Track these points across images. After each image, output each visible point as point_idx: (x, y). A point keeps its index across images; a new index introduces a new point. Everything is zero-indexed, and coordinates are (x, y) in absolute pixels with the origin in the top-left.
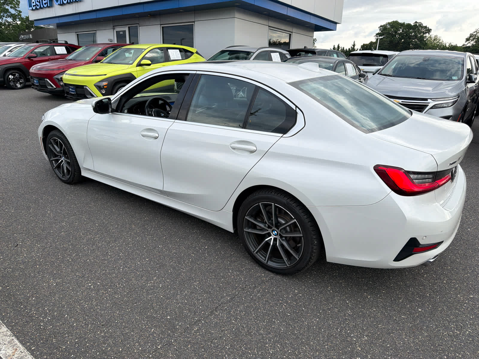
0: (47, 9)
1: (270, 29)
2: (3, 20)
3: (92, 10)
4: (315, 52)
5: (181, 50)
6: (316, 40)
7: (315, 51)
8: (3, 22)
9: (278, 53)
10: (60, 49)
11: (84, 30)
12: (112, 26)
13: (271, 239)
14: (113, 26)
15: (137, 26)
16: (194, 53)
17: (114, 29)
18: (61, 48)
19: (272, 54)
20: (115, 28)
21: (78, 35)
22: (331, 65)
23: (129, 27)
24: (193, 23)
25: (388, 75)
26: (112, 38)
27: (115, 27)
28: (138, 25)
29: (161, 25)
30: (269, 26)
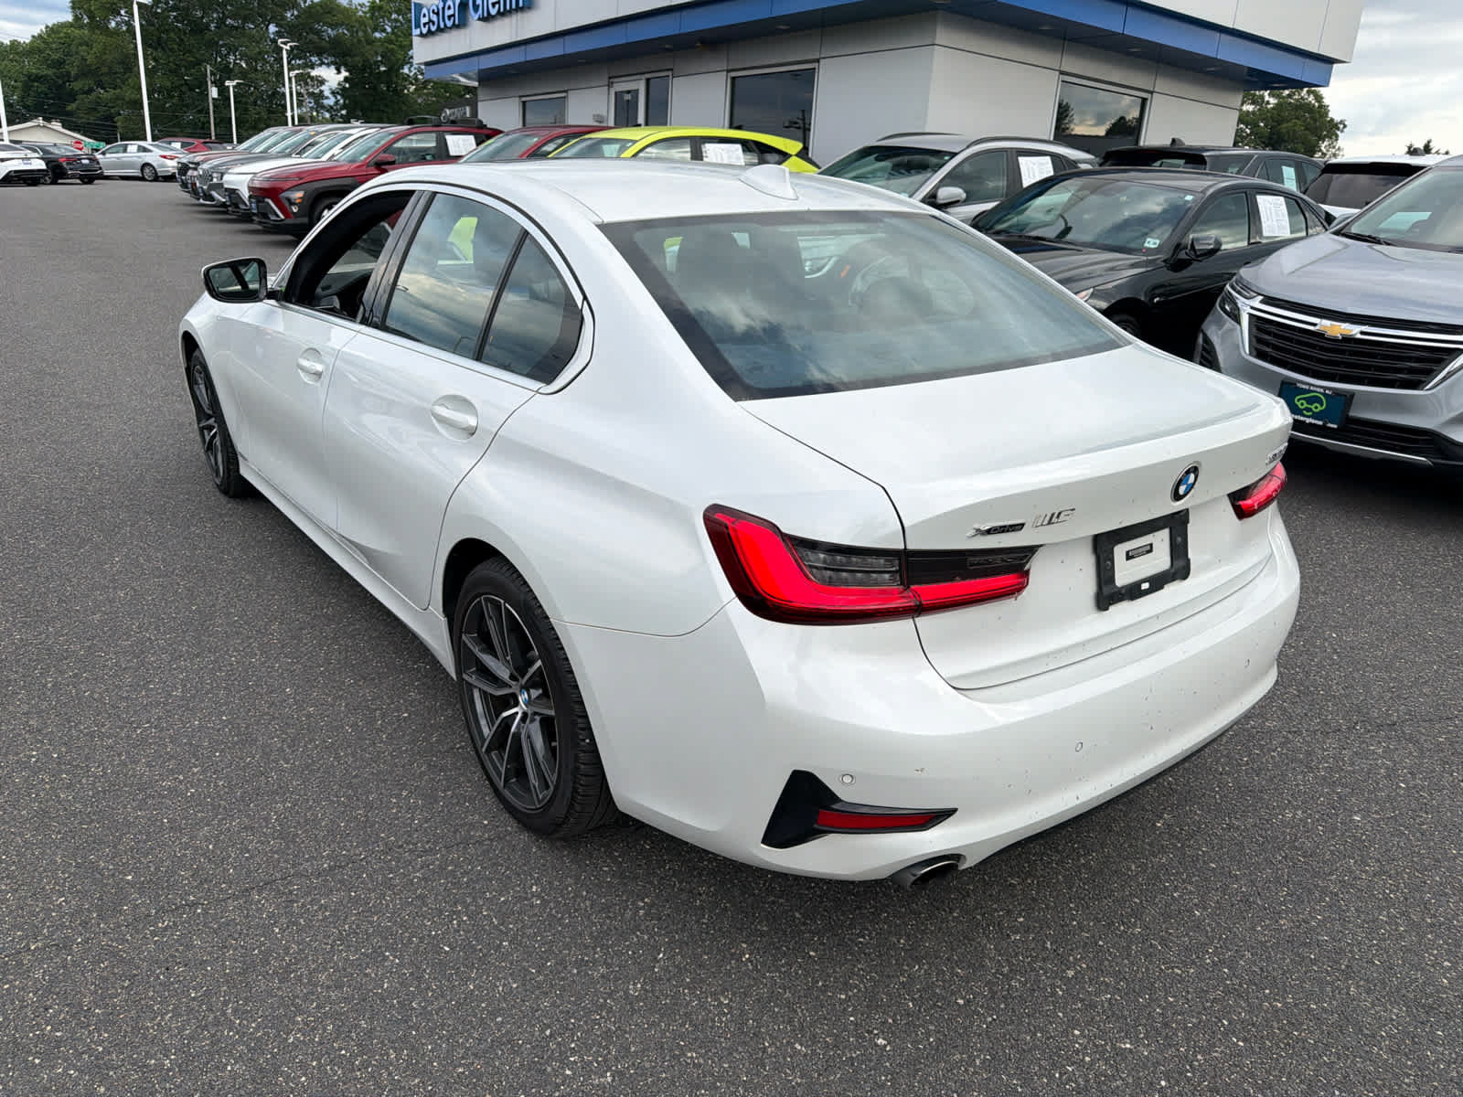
0: (455, 33)
1: (1063, 81)
2: (412, 69)
3: (553, 31)
4: (1203, 157)
5: (747, 146)
6: (1345, 126)
7: (1205, 154)
8: (411, 74)
9: (1048, 159)
10: (461, 142)
11: (539, 90)
12: (607, 76)
13: (517, 713)
14: (610, 78)
15: (668, 76)
16: (791, 156)
17: (610, 85)
18: (464, 140)
19: (1022, 160)
20: (612, 83)
21: (524, 103)
22: (1189, 198)
23: (648, 81)
24: (815, 65)
25: (1369, 236)
26: (605, 114)
27: (615, 80)
28: (670, 73)
29: (728, 71)
30: (1062, 73)
